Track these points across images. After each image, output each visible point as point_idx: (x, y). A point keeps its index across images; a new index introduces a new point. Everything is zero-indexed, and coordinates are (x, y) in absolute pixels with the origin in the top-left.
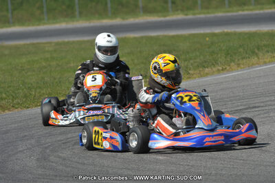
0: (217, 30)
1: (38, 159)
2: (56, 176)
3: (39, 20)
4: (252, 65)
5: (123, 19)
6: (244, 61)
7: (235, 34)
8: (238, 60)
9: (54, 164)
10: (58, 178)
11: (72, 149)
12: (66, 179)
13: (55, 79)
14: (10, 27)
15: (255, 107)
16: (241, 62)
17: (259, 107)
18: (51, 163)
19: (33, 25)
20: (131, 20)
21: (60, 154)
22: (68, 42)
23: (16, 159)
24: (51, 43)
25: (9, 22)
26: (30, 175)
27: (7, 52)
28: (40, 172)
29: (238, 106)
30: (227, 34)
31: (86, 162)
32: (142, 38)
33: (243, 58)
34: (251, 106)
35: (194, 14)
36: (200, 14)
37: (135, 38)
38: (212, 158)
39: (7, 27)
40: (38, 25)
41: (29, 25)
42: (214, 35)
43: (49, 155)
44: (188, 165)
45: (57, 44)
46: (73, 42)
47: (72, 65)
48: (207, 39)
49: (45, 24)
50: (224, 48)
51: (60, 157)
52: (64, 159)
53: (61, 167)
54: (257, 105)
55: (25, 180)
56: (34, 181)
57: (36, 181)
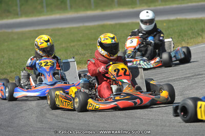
0: (172, 18)
1: (37, 117)
3: (40, 13)
4: (198, 43)
5: (102, 10)
6: (192, 40)
7: (186, 20)
8: (188, 39)
9: (49, 120)
14: (18, 18)
15: (200, 75)
16: (189, 41)
17: (202, 74)
18: (47, 119)
19: (36, 16)
20: (108, 11)
22: (61, 29)
23: (21, 117)
24: (48, 29)
26: (31, 129)
27: (16, 37)
28: (39, 126)
29: (187, 74)
30: (180, 21)
31: (73, 118)
32: (116, 24)
33: (191, 38)
34: (197, 74)
35: (155, 6)
36: (160, 5)
37: (111, 25)
38: (167, 114)
39: (16, 18)
40: (39, 16)
41: (32, 16)
42: (170, 21)
43: (46, 113)
44: (149, 119)
45: (53, 30)
46: (65, 29)
47: (64, 45)
48: (165, 24)
49: (44, 15)
50: (177, 31)
51: (54, 115)
52: (57, 116)
53: (54, 122)
54: (201, 73)
55: (28, 132)
56: (34, 133)
57: (35, 133)
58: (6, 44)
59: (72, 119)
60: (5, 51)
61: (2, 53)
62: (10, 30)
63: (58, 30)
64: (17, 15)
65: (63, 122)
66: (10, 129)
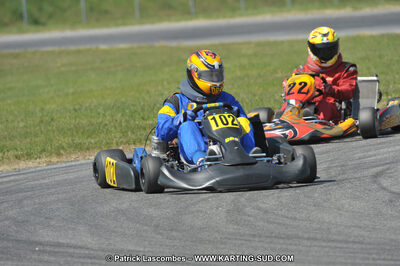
1: (228, 212)
2: (254, 236)
3: (234, 10)
5: (355, 8)
9: (252, 219)
10: (257, 239)
11: (278, 197)
12: (268, 240)
13: (255, 95)
14: (191, 19)
18: (246, 218)
19: (224, 17)
20: (367, 11)
21: (261, 205)
22: (275, 43)
23: (198, 211)
24: (249, 43)
25: (189, 13)
26: (217, 235)
31: (297, 216)
32: (383, 36)
37: (372, 37)
39: (186, 19)
40: (231, 17)
41: (218, 17)
43: (245, 206)
45: (258, 44)
46: (282, 42)
49: (241, 15)
51: (260, 209)
52: (266, 212)
53: (261, 223)
55: (209, 241)
56: (222, 243)
57: (225, 243)
58: (167, 69)
59: (295, 219)
60: (165, 83)
61: (160, 88)
62: (174, 44)
63: (269, 44)
64: (187, 13)
65: (279, 224)
66: (174, 234)
